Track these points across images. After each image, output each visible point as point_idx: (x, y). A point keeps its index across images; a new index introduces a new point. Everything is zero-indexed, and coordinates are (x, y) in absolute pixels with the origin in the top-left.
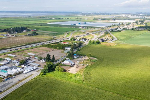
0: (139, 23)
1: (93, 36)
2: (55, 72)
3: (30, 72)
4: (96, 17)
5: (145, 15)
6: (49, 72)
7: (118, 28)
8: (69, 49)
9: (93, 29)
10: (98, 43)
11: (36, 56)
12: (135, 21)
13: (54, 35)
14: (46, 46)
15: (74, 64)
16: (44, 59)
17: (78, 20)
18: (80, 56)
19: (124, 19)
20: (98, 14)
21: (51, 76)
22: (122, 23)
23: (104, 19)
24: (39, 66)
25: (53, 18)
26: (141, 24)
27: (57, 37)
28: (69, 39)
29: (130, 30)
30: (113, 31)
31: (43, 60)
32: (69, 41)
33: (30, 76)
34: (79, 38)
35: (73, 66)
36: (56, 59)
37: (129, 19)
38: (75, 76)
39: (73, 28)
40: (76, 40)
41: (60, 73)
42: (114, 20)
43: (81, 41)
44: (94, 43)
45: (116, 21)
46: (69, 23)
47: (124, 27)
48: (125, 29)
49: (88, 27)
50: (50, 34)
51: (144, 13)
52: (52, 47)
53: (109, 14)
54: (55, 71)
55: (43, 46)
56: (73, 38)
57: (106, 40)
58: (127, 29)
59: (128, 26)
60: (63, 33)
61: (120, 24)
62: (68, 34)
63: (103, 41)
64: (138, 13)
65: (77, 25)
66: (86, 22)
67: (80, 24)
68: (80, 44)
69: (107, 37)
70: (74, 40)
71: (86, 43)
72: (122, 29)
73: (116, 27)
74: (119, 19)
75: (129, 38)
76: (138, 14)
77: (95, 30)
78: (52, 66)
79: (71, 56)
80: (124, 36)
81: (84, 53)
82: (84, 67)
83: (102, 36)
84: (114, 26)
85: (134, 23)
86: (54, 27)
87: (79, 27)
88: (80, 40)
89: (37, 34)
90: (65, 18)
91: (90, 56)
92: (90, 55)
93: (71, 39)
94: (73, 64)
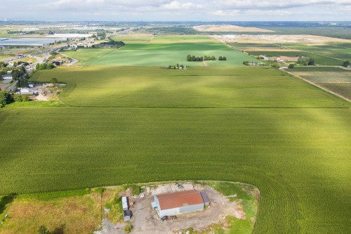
0: (99, 38)
1: (35, 59)
5: (102, 26)
6: (7, 103)
8: (9, 78)
12: (91, 35)
18: (35, 83)
19: (70, 33)
21: (14, 107)
22: (70, 38)
23: (31, 33)
26: (102, 39)
29: (90, 48)
30: (62, 50)
34: (12, 62)
35: (37, 94)
37: (79, 32)
40: (10, 66)
41: (26, 102)
42: (52, 34)
44: (45, 67)
45: (56, 35)
47: (78, 44)
48: (83, 47)
49: (11, 47)
51: (98, 22)
54: (16, 102)
56: (2, 63)
57: (62, 63)
58: (85, 46)
59: (84, 42)
61: (67, 40)
63: (58, 64)
69: (59, 58)
70: (5, 65)
72: (76, 46)
73: (65, 44)
74: (60, 33)
76: (88, 24)
82: (55, 94)
83: (51, 58)
84: (59, 43)
85: (90, 38)
88: (15, 65)
91: (55, 81)
92: (55, 79)
94: (35, 92)
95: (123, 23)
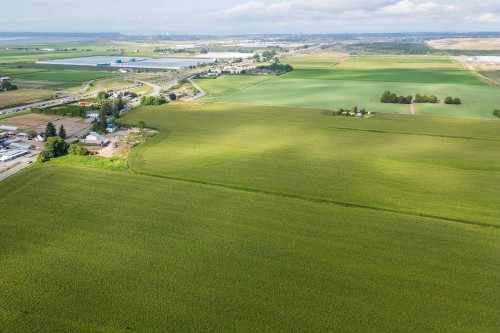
0: (261, 59)
1: (152, 88)
2: (70, 156)
3: (13, 158)
4: (162, 45)
5: (281, 40)
6: (56, 156)
7: (210, 71)
8: (95, 115)
9: (153, 74)
10: (162, 102)
11: (19, 130)
13: (56, 87)
14: (41, 111)
15: (109, 142)
16: (41, 135)
17: (114, 53)
18: (120, 127)
19: (229, 51)
20: (168, 38)
21: (60, 162)
22: (222, 60)
23: (180, 51)
24: (33, 147)
25: (49, 50)
26: (265, 61)
27: (65, 92)
28: (95, 96)
29: (238, 74)
30: (198, 77)
31: (39, 136)
32: (94, 100)
33: (15, 165)
34: (119, 93)
35: (106, 145)
36: (68, 133)
37: (240, 51)
38: (112, 161)
39: (104, 72)
40: (111, 98)
41: (79, 157)
42: (206, 52)
43: (124, 98)
44: (152, 101)
45: (210, 55)
46: (93, 62)
47: (225, 69)
48: (228, 73)
49: (140, 70)
50: (45, 87)
51: (277, 35)
52: (55, 112)
53: (194, 38)
54: (68, 156)
55: (33, 110)
56: (103, 93)
57: (180, 97)
58: (232, 72)
59: (235, 66)
60: (78, 83)
61: (216, 61)
62: (91, 85)
63: (173, 97)
64: (266, 36)
65: (113, 64)
66: (137, 59)
67: (120, 62)
68: (121, 105)
69: (184, 89)
70: (107, 96)
71: (136, 103)
72: (219, 71)
73: (207, 68)
74: (216, 51)
75: (231, 91)
76: (264, 38)
77: (158, 74)
78: (61, 145)
79: (100, 127)
80: (222, 87)
81: (129, 122)
82: (130, 146)
83: (173, 88)
84: (203, 65)
85: (249, 58)
86: (53, 72)
87: (117, 69)
88: (119, 97)
89: (14, 88)
90: (80, 48)
91: (143, 125)
93: (100, 95)
94: (106, 141)
95: (314, 37)
